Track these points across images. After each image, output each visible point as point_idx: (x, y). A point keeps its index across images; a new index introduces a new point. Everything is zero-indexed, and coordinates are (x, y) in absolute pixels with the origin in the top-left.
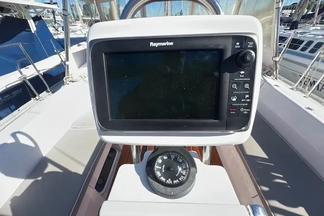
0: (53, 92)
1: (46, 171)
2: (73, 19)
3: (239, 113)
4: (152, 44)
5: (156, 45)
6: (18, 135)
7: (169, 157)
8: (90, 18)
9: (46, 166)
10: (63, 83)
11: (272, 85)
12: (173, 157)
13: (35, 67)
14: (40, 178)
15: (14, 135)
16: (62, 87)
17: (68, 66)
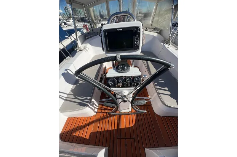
0: (73, 56)
1: (79, 83)
2: (67, 17)
3: (137, 46)
4: (117, 30)
5: (118, 30)
6: (67, 70)
7: (123, 66)
8: (77, 17)
9: (79, 82)
10: (76, 52)
11: (167, 48)
12: (124, 66)
13: (62, 43)
14: (78, 85)
15: (66, 70)
16: (77, 54)
17: (78, 43)
